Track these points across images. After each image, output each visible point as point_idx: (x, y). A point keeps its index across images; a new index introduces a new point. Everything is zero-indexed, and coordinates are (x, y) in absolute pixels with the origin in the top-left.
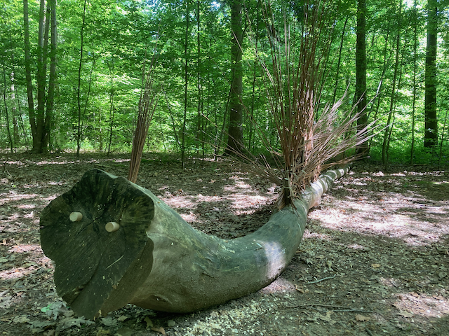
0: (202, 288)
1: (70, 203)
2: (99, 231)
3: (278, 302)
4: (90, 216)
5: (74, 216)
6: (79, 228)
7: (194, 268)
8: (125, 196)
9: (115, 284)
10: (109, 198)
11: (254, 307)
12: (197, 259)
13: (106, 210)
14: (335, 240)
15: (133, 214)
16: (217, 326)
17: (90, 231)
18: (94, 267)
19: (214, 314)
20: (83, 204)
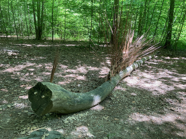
0: (70, 108)
1: (34, 89)
2: (41, 97)
3: (95, 112)
4: (39, 93)
5: (35, 93)
6: (36, 96)
7: (67, 104)
8: (46, 90)
9: (44, 109)
10: (43, 90)
11: (86, 114)
12: (69, 101)
13: (42, 92)
14: (127, 90)
15: (48, 94)
16: (74, 118)
17: (39, 97)
18: (40, 105)
19: (75, 115)
20: (37, 90)
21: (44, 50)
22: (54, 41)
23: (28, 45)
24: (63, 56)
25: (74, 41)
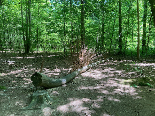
0: (50, 85)
4: (36, 77)
8: (39, 75)
11: (58, 88)
18: (36, 82)
19: (52, 88)
21: (32, 61)
22: (39, 53)
23: (20, 58)
24: (46, 63)
25: (54, 53)
